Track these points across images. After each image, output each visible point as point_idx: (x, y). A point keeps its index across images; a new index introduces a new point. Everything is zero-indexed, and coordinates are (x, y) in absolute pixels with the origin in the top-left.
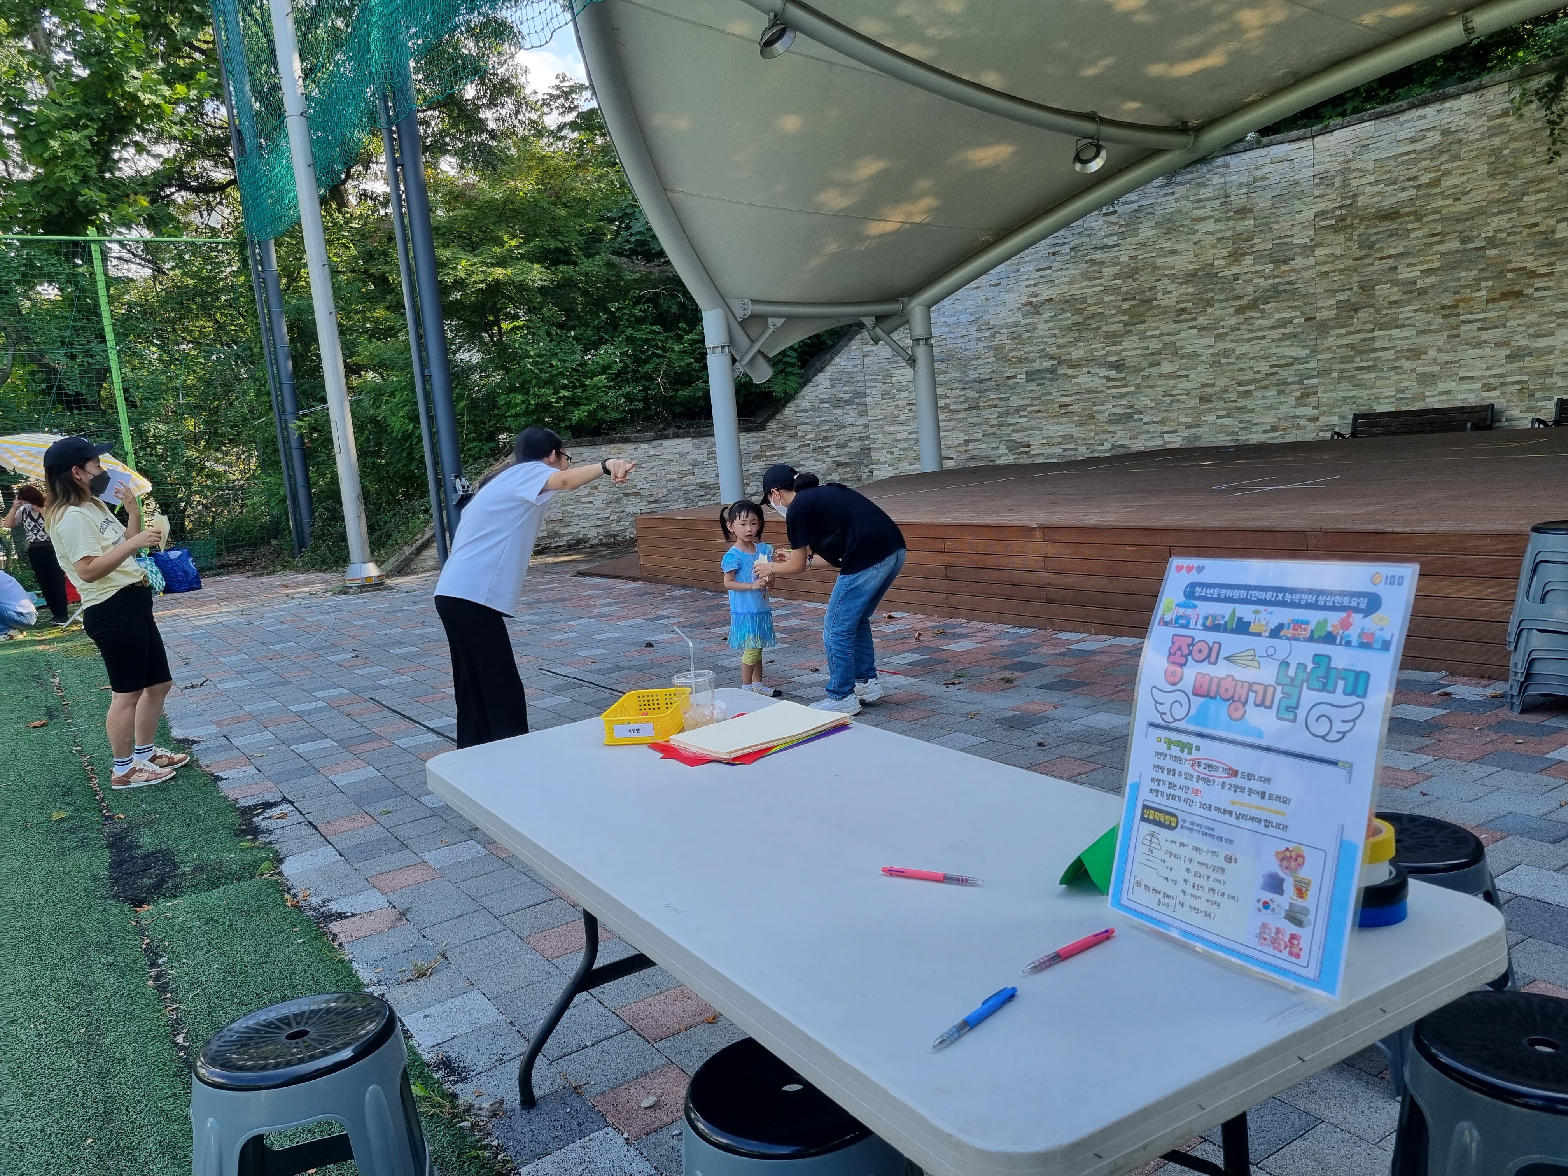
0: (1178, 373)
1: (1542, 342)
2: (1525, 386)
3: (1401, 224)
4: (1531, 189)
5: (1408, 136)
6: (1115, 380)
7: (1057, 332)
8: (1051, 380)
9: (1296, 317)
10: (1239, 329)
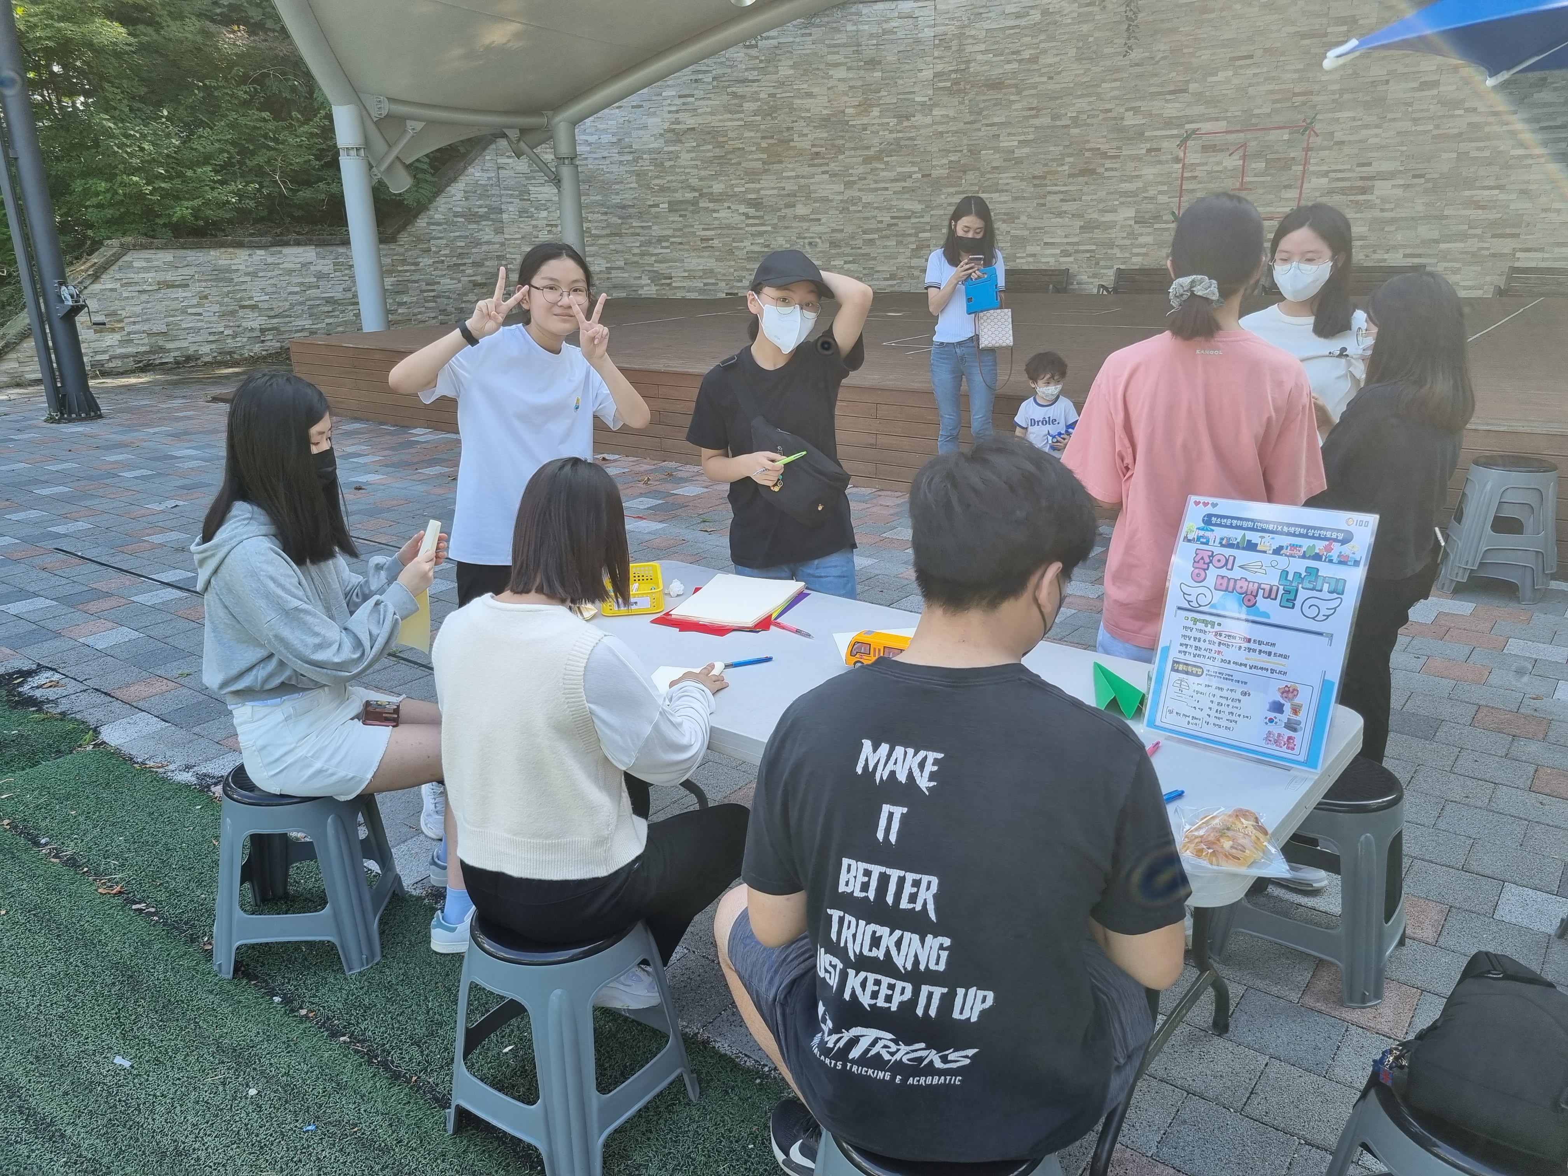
0: (812, 217)
1: (1108, 217)
2: (1092, 254)
3: (1005, 94)
4: (1108, 77)
5: (1014, 10)
6: (753, 217)
7: (699, 163)
8: (693, 212)
9: (915, 172)
10: (865, 179)
